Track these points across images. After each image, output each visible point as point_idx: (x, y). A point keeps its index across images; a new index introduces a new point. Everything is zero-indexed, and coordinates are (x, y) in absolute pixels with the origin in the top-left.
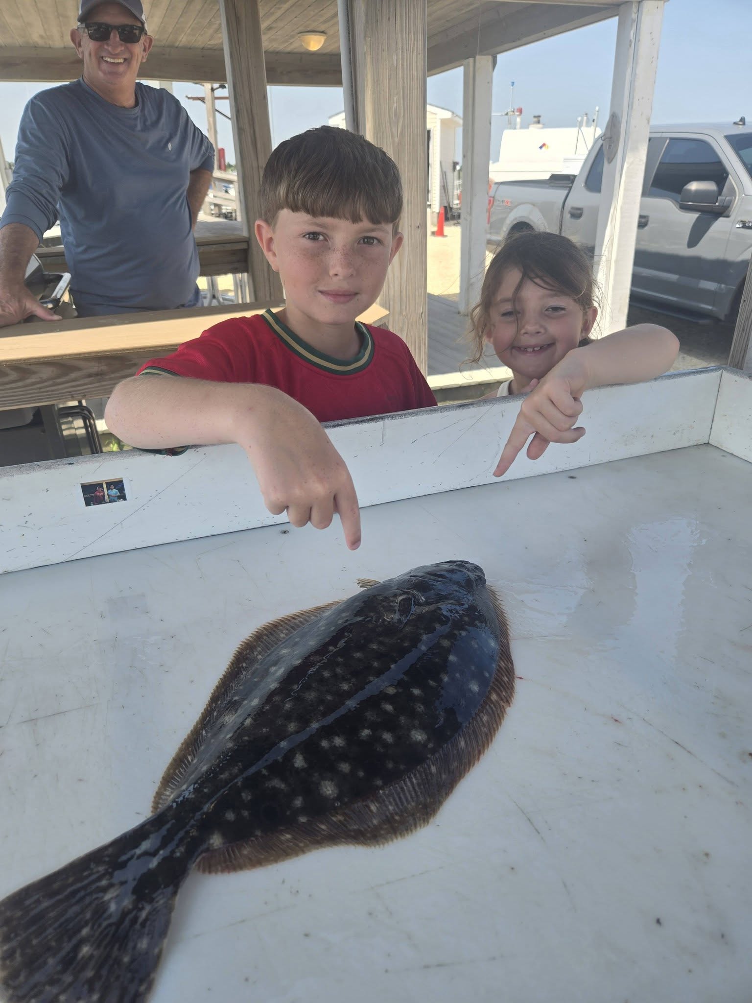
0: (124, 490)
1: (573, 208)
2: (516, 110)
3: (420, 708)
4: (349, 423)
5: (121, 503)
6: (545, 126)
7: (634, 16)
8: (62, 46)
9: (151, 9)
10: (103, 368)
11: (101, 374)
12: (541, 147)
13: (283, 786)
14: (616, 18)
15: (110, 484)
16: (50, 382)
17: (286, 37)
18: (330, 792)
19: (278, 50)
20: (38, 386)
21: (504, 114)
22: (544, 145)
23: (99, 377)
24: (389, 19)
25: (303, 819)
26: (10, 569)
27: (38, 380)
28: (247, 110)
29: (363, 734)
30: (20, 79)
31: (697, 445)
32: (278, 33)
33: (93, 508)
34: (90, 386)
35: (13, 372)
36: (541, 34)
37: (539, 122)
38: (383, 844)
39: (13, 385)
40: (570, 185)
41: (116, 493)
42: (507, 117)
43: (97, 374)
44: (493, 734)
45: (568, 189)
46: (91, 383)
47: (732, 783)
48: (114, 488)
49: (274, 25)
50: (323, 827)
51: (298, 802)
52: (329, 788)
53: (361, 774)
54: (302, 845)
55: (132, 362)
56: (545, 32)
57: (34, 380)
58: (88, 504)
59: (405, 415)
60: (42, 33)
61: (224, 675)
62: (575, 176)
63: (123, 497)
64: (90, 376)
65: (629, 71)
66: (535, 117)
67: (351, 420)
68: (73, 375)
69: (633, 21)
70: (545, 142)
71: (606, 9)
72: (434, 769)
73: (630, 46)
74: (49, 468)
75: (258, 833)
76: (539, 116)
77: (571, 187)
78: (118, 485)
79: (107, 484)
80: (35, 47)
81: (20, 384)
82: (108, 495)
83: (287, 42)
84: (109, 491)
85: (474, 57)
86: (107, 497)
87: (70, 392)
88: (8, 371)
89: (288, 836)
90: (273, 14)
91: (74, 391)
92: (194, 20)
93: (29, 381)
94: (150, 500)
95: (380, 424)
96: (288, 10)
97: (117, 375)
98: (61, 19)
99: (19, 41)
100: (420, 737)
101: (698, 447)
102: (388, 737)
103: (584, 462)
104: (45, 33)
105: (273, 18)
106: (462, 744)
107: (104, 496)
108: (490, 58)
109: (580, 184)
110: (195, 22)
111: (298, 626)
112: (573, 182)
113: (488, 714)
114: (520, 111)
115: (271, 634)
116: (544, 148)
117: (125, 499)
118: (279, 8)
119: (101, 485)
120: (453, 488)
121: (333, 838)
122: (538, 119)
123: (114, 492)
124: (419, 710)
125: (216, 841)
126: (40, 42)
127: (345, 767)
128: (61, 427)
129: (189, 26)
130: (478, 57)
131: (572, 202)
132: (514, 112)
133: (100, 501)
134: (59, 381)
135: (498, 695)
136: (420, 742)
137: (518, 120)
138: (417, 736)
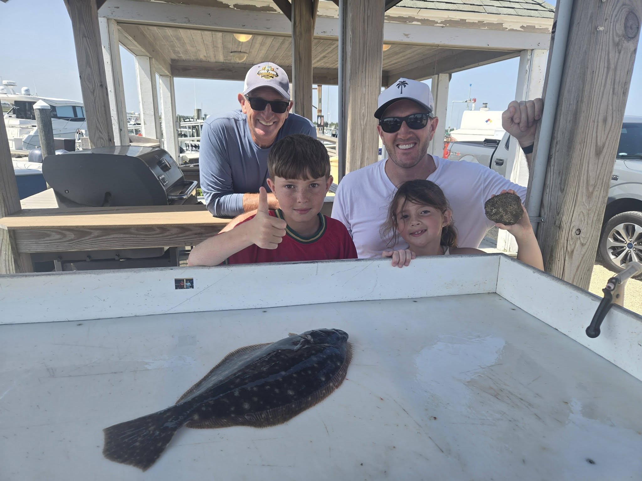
0: (193, 283)
1: (497, 159)
2: (472, 100)
3: (295, 382)
4: (301, 263)
5: (191, 289)
6: (490, 109)
7: (529, 57)
8: (215, 61)
9: (260, 46)
10: (203, 231)
11: (201, 234)
12: (487, 121)
13: (228, 402)
14: (519, 57)
15: (187, 280)
16: (176, 236)
17: (334, 61)
18: (247, 407)
19: (329, 67)
20: (169, 237)
21: (464, 101)
22: (489, 120)
23: (200, 235)
24: (362, 72)
25: (233, 415)
26: (138, 314)
27: (170, 234)
28: (301, 103)
29: (266, 388)
30: (191, 77)
31: (489, 293)
32: (330, 59)
33: (178, 290)
34: (195, 239)
35: (158, 229)
36: (477, 64)
37: (486, 107)
38: (263, 427)
39: (157, 236)
40: (497, 146)
41: (190, 285)
42: (466, 103)
43: (199, 234)
44: (325, 397)
45: (495, 148)
46: (196, 238)
47: (420, 426)
48: (189, 282)
49: (326, 56)
50: (240, 419)
51: (232, 409)
52: (247, 406)
53: (262, 403)
54: (230, 424)
55: (218, 229)
56: (479, 63)
57: (168, 234)
58: (176, 288)
59: (328, 261)
60: (206, 55)
61: (218, 364)
62: (500, 141)
63: (192, 287)
64: (196, 234)
65: (525, 86)
66: (483, 104)
67: (302, 262)
68: (187, 233)
69: (528, 60)
70: (490, 119)
71: (513, 53)
72: (293, 406)
73: (526, 73)
74: (162, 270)
75: (214, 417)
76: (487, 104)
77: (497, 147)
78: (191, 281)
79: (186, 280)
80: (201, 61)
81: (161, 235)
82: (186, 285)
83: (334, 63)
84: (187, 283)
85: (439, 74)
86: (185, 286)
87: (184, 241)
88: (157, 229)
89: (225, 420)
90: (326, 50)
91: (186, 241)
92: (284, 52)
93: (165, 234)
94: (204, 290)
95: (316, 264)
96: (335, 48)
97: (209, 235)
98: (215, 48)
99: (193, 58)
100: (291, 393)
101: (489, 294)
102: (277, 391)
103: (424, 295)
104: (207, 55)
105: (327, 52)
106: (310, 399)
107: (184, 285)
108: (448, 75)
109: (502, 146)
110: (285, 53)
111: (256, 349)
112: (498, 144)
113: (325, 390)
114: (475, 100)
115: (244, 351)
116: (489, 122)
117: (193, 288)
118: (330, 48)
119: (183, 280)
120: (352, 300)
121: (244, 423)
122: (485, 106)
123: (189, 284)
124: (294, 382)
125: (196, 417)
126: (204, 59)
127: (255, 399)
128: (179, 263)
129: (281, 55)
130: (440, 74)
131: (497, 156)
132: (471, 100)
133: (182, 287)
134: (180, 235)
135: (334, 384)
136: (291, 395)
137: (473, 105)
138: (290, 392)
